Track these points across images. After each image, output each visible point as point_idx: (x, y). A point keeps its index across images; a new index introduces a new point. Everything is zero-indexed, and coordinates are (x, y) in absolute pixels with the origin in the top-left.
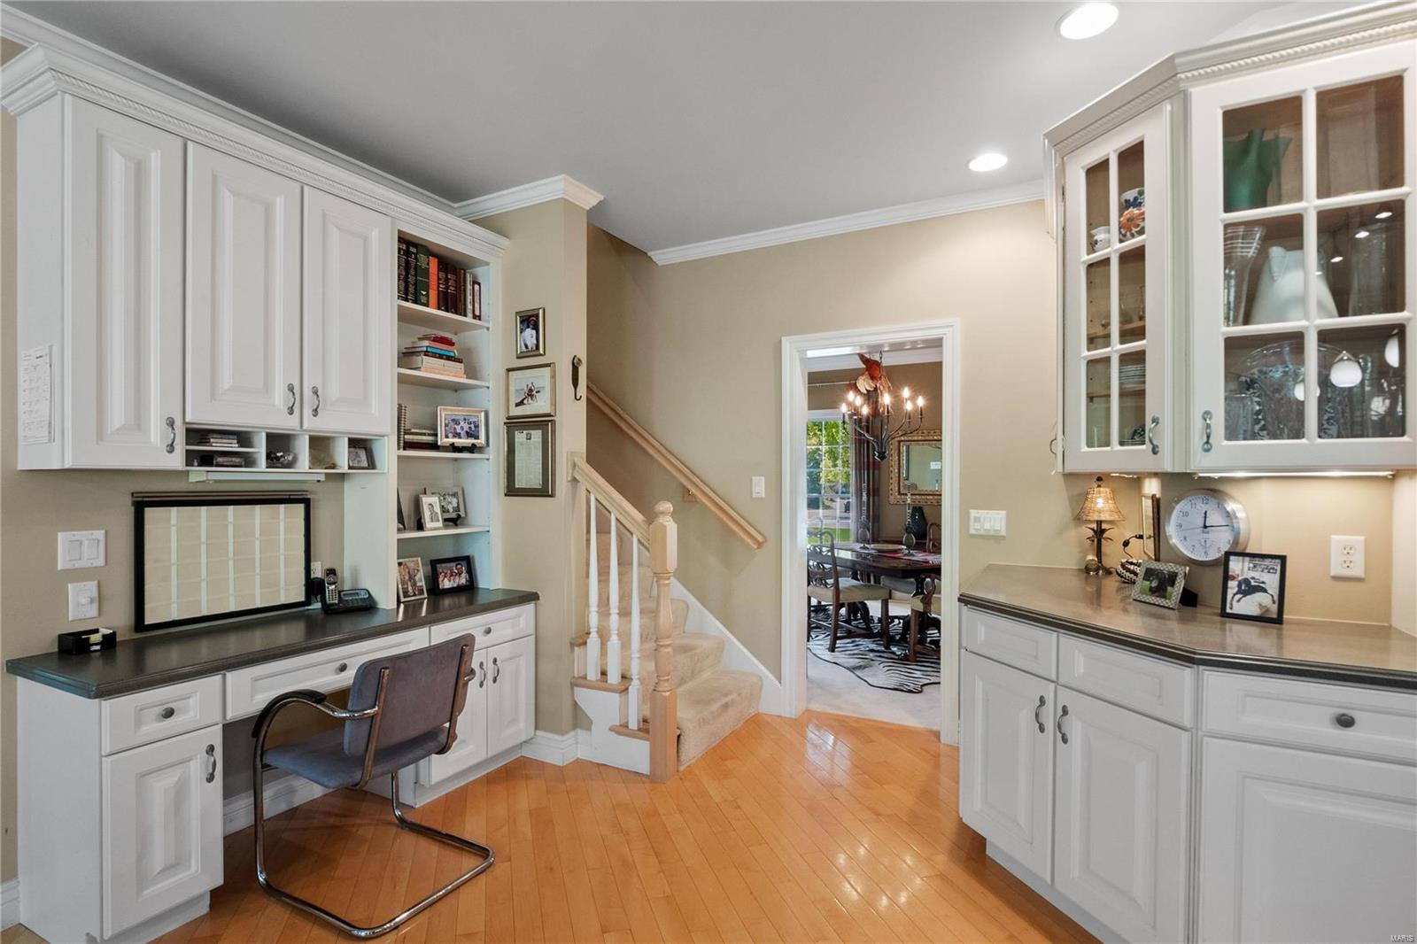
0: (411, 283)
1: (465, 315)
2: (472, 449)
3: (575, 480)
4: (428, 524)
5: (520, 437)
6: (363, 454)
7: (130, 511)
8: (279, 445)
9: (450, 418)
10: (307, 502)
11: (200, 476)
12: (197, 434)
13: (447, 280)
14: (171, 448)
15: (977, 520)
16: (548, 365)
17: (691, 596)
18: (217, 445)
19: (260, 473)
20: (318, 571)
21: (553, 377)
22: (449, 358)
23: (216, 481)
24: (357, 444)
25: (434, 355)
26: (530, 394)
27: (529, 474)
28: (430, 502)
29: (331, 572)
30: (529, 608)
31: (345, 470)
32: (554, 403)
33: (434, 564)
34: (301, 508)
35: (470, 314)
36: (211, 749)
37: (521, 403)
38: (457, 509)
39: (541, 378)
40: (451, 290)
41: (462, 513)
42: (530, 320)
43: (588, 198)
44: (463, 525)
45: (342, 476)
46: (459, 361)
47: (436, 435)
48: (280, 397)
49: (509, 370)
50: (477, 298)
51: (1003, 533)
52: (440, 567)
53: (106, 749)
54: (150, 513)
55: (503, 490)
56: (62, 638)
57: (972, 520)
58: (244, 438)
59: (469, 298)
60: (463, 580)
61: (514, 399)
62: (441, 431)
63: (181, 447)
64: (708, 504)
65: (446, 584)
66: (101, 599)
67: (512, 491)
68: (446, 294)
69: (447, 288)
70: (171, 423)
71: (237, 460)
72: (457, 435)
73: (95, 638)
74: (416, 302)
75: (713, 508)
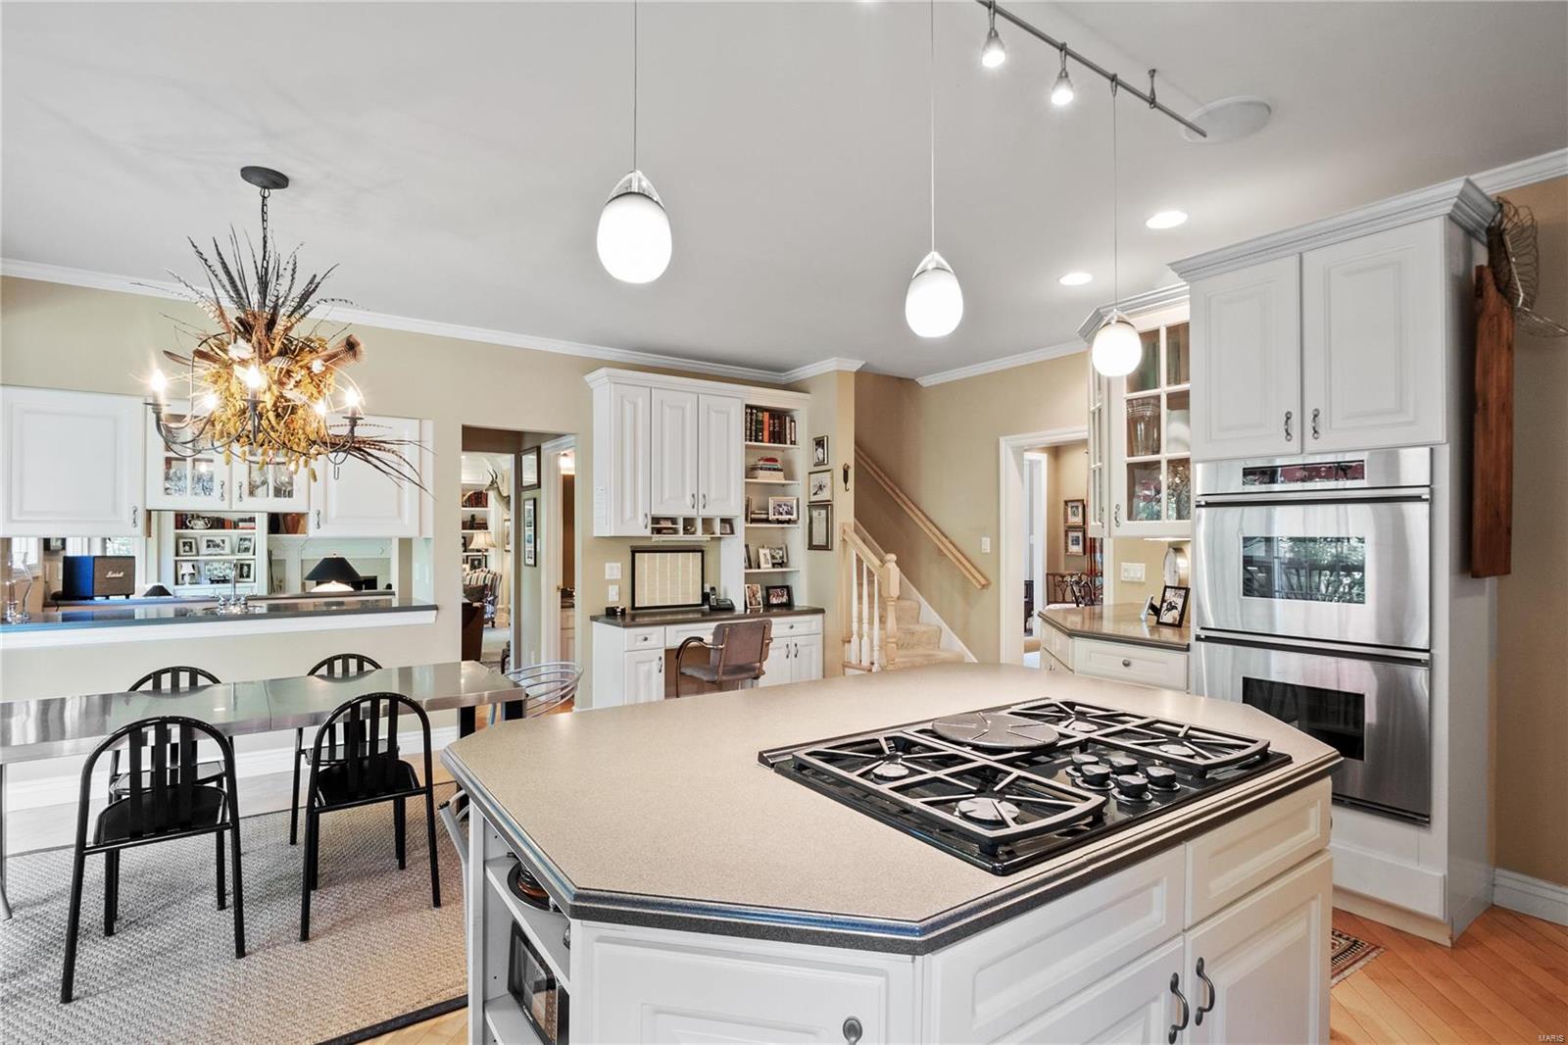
0: (754, 431)
1: (785, 443)
2: (789, 522)
3: (844, 540)
4: (763, 565)
5: (815, 513)
6: (728, 526)
7: (630, 554)
8: (689, 522)
9: (776, 503)
10: (702, 552)
11: (658, 539)
12: (656, 520)
13: (774, 424)
14: (646, 527)
15: (1126, 570)
16: (829, 471)
17: (943, 623)
18: (664, 524)
19: (681, 537)
20: (707, 590)
21: (832, 478)
22: (774, 470)
23: (664, 541)
24: (724, 521)
25: (766, 469)
26: (821, 488)
27: (819, 538)
28: (764, 554)
29: (713, 589)
30: (819, 617)
31: (719, 535)
32: (833, 494)
33: (768, 589)
34: (700, 554)
35: (788, 442)
36: (660, 658)
37: (815, 494)
38: (782, 558)
39: (825, 478)
40: (777, 429)
41: (785, 560)
42: (820, 443)
43: (855, 365)
44: (786, 567)
45: (720, 538)
46: (781, 470)
47: (768, 514)
48: (688, 500)
49: (810, 473)
50: (793, 430)
51: (1143, 580)
52: (771, 591)
53: (626, 649)
54: (637, 555)
55: (807, 546)
56: (607, 609)
57: (1122, 570)
58: (674, 520)
59: (788, 431)
60: (784, 599)
61: (812, 492)
62: (771, 511)
63: (650, 526)
64: (951, 557)
65: (774, 601)
66: (620, 594)
67: (811, 547)
68: (774, 431)
69: (774, 428)
70: (646, 516)
71: (671, 531)
72: (781, 514)
73: (619, 610)
74: (756, 441)
75: (954, 560)
